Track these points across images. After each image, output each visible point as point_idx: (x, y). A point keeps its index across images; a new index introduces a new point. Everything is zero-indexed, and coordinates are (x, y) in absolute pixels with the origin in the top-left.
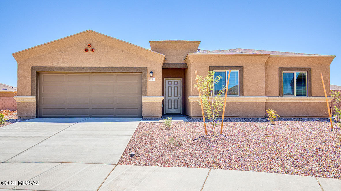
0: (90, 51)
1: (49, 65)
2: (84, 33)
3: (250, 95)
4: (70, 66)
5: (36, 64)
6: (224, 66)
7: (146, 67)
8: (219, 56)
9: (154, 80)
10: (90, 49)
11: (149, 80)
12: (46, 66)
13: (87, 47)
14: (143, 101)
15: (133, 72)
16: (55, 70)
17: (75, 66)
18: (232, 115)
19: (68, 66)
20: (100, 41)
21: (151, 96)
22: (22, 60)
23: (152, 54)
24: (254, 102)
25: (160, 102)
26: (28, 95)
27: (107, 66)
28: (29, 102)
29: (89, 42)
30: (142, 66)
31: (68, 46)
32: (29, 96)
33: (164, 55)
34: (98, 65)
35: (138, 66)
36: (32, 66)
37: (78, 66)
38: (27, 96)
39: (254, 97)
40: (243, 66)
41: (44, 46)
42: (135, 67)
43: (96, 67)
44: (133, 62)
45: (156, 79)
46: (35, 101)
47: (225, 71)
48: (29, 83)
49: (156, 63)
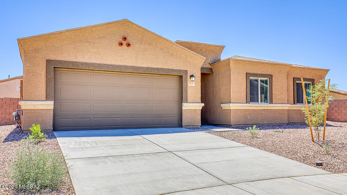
0: (124, 46)
1: (72, 59)
2: (118, 23)
3: (277, 103)
4: (100, 63)
5: (53, 57)
6: (258, 73)
7: (185, 69)
8: (255, 63)
9: (194, 85)
10: (124, 43)
11: (189, 85)
12: (67, 60)
13: (121, 40)
14: (184, 108)
15: (174, 74)
16: (80, 67)
17: (106, 63)
18: (264, 122)
19: (98, 62)
20: (137, 34)
21: (191, 103)
22: (31, 49)
23: (193, 55)
24: (280, 109)
25: (199, 110)
26: (40, 99)
27: (145, 66)
28: (42, 109)
29: (123, 34)
30: (182, 69)
31: (97, 37)
32: (43, 101)
33: (205, 58)
34: (134, 64)
35: (178, 69)
36: (47, 59)
37: (110, 64)
38: (39, 101)
39: (280, 104)
40: (271, 74)
41: (67, 33)
42: (174, 69)
43: (132, 66)
44: (173, 63)
45: (195, 84)
46: (52, 107)
47: (258, 78)
48: (42, 83)
49: (196, 65)
